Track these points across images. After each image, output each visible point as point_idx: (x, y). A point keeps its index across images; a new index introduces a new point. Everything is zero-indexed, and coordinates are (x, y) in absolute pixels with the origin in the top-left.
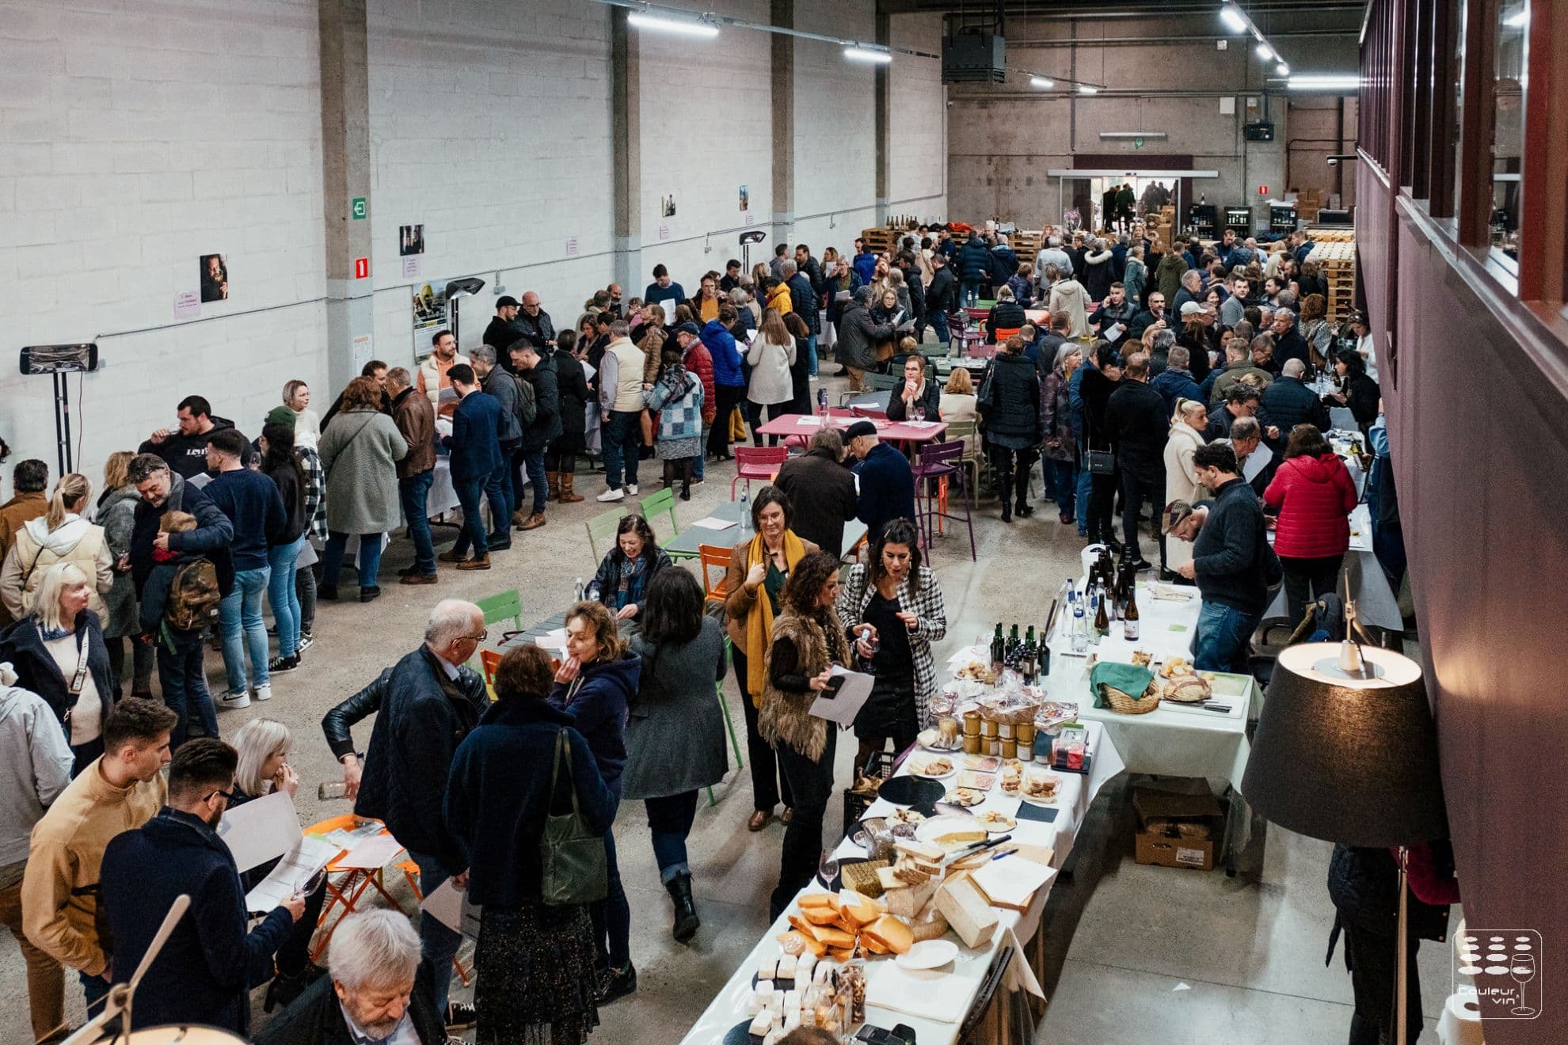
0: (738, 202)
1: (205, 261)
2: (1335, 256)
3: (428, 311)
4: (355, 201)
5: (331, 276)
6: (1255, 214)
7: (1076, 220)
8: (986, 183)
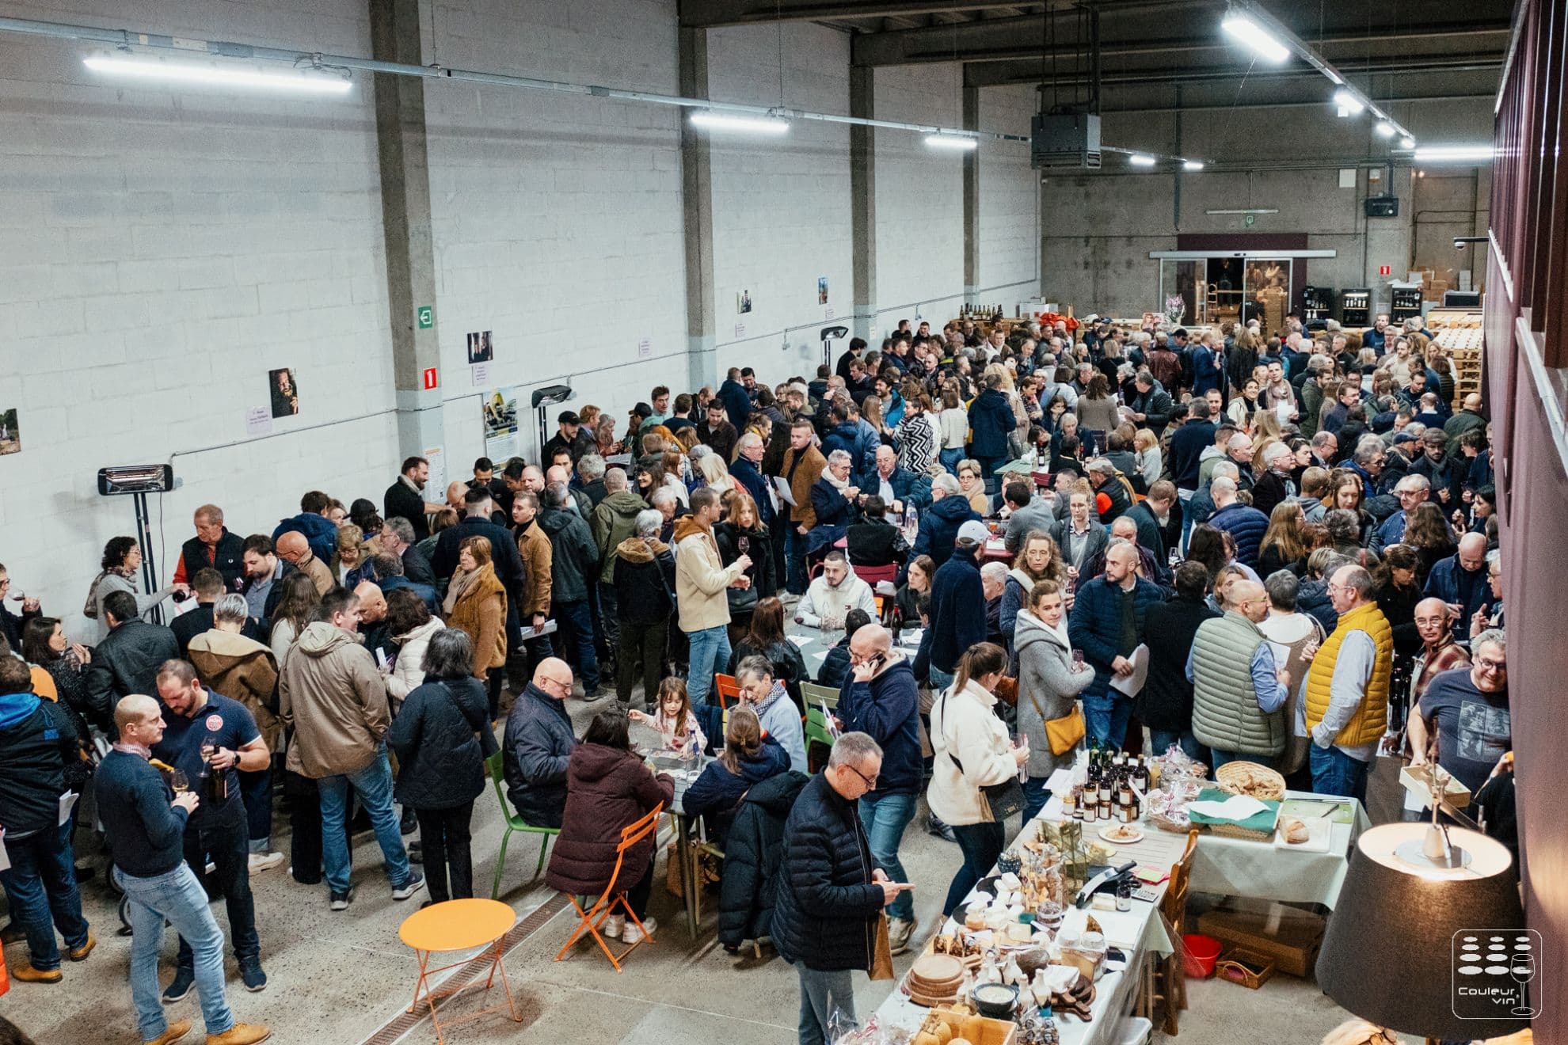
0: (817, 295)
1: (274, 376)
2: (1460, 346)
3: (499, 419)
4: (421, 310)
5: (400, 387)
6: (1375, 296)
7: (1179, 306)
8: (1083, 266)
